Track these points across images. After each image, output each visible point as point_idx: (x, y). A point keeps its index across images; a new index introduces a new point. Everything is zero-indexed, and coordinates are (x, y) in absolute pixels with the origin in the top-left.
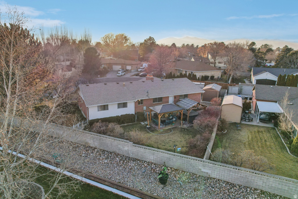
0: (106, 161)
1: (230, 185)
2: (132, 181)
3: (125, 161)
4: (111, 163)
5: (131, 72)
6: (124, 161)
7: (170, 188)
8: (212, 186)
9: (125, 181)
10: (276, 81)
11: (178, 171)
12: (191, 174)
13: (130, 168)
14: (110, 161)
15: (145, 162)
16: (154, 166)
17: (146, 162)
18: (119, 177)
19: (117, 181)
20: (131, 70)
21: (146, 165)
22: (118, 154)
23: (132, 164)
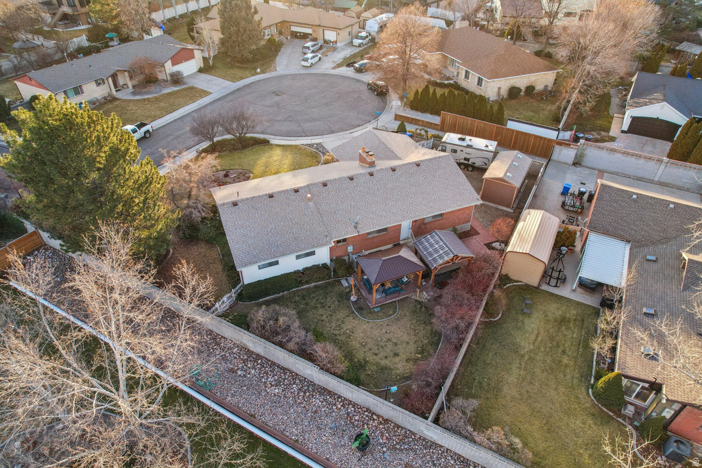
0: (277, 391)
1: (462, 462)
2: (316, 440)
3: (307, 394)
4: (285, 397)
5: (335, 49)
6: (305, 393)
7: (371, 460)
8: (433, 461)
9: (305, 439)
10: (681, 126)
11: (388, 423)
12: (408, 432)
13: (314, 409)
14: (283, 391)
15: (338, 398)
16: (353, 409)
17: (340, 400)
18: (297, 429)
19: (293, 438)
20: (336, 42)
21: (339, 406)
22: (297, 375)
23: (317, 401)
